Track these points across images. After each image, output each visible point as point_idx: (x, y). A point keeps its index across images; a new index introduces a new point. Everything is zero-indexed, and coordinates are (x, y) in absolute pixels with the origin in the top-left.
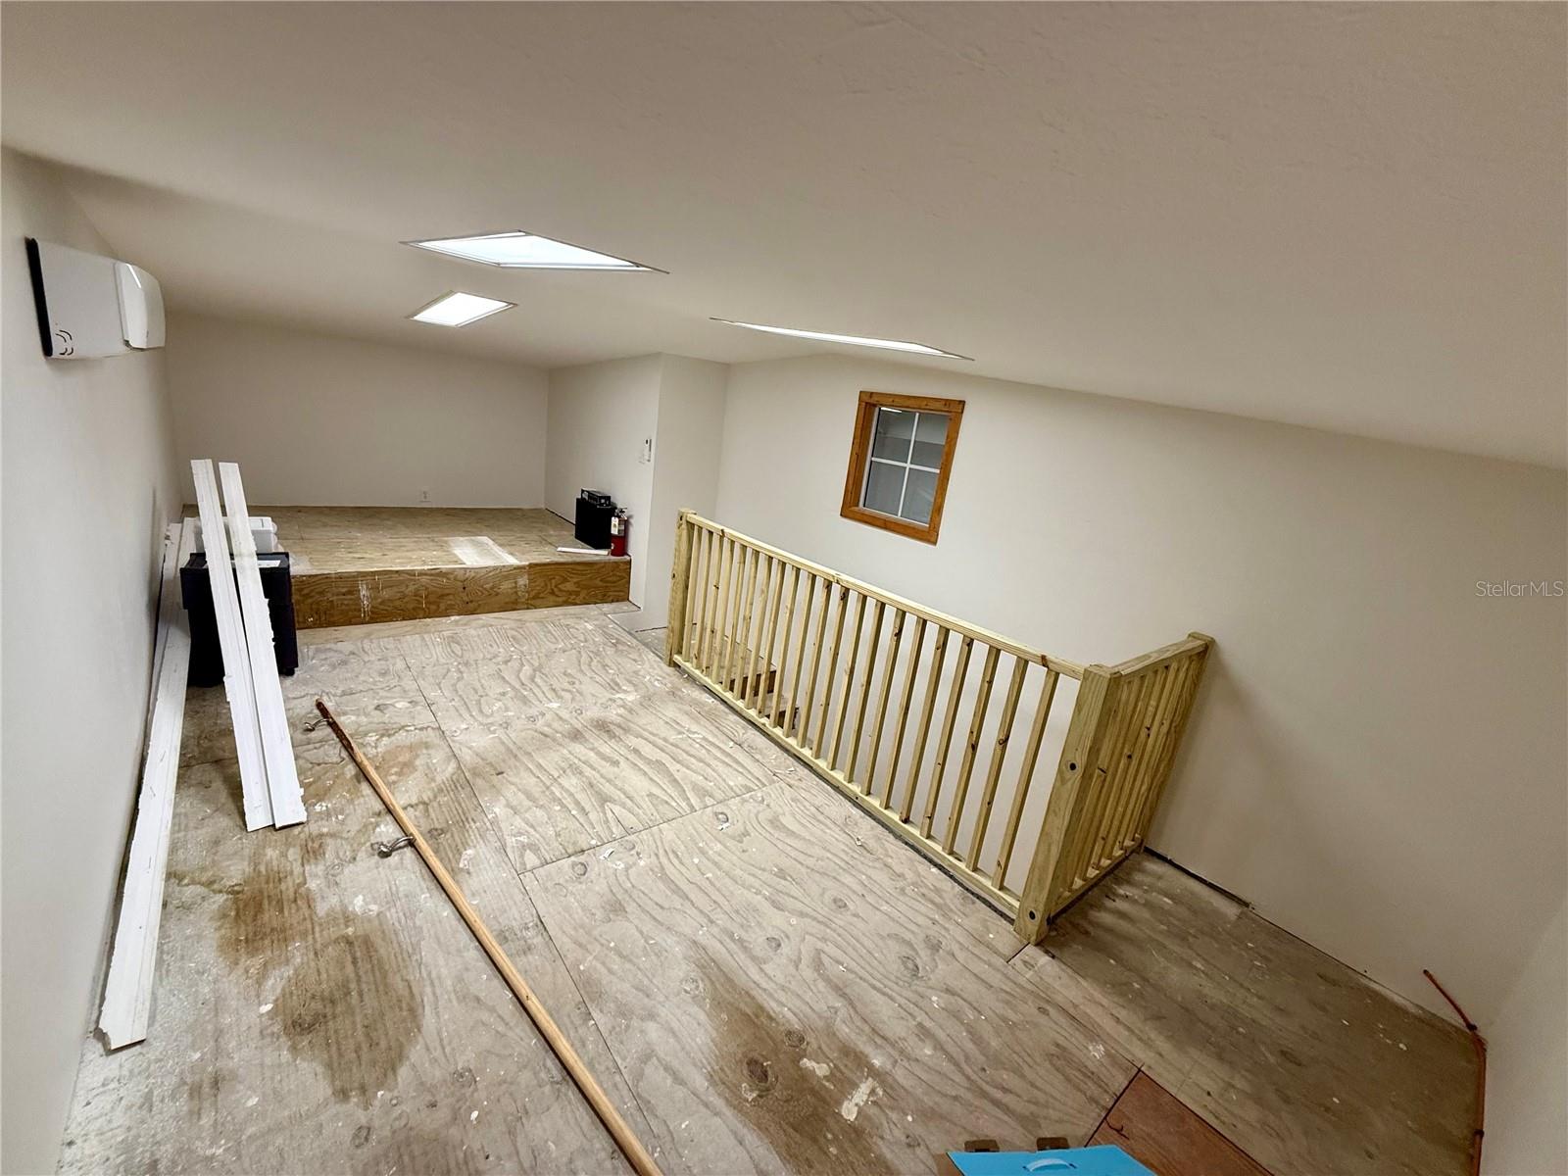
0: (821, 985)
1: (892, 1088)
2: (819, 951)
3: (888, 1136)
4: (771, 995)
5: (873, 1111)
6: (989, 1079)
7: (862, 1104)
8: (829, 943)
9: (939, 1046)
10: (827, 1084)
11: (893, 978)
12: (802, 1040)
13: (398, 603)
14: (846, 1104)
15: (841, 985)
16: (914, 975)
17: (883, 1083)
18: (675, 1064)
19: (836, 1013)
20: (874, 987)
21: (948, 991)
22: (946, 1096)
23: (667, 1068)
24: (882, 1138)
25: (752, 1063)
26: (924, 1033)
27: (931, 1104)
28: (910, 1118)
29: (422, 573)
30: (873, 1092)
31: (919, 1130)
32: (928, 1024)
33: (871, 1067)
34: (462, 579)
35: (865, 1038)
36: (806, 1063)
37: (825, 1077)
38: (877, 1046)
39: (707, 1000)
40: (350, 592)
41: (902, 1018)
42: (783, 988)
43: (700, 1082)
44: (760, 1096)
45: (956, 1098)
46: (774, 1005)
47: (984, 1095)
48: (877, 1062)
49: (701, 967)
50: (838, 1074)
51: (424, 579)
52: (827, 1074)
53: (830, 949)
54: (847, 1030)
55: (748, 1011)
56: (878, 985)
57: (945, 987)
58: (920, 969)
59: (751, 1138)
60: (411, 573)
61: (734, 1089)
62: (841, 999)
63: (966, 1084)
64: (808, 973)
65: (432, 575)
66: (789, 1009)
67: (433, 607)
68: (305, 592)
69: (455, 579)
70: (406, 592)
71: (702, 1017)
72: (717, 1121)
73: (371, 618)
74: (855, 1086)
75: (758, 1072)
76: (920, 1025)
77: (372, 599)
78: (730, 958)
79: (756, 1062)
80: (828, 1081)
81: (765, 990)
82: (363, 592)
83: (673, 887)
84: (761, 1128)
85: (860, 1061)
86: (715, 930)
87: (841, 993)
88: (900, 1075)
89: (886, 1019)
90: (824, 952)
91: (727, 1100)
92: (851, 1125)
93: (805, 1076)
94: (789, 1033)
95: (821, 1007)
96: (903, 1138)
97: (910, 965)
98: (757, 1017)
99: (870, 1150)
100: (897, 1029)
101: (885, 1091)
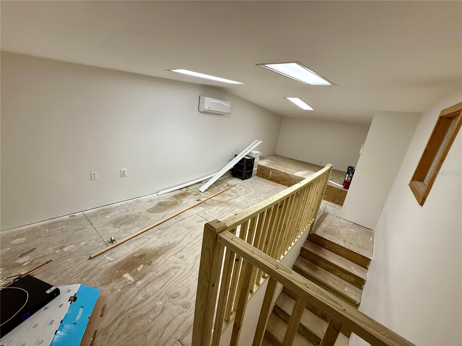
0: (168, 269)
1: (130, 286)
2: (180, 268)
3: (117, 284)
4: (164, 257)
5: (124, 281)
6: (125, 318)
7: (127, 278)
8: (183, 271)
9: (141, 302)
10: (135, 270)
11: (170, 289)
12: (149, 264)
13: (276, 178)
14: (129, 274)
15: (167, 274)
16: (171, 296)
17: (132, 284)
18: (147, 243)
19: (157, 272)
20: (166, 283)
21: (163, 309)
22: (124, 302)
23: (146, 242)
24: (116, 283)
25: (144, 255)
26: (147, 297)
27: (122, 297)
28: (120, 290)
29: (283, 173)
30: (130, 281)
31: (115, 292)
32: (150, 299)
33: (138, 281)
34: (292, 177)
35: (147, 280)
36: (142, 266)
37: (137, 270)
38: (144, 283)
39: (163, 246)
40: (268, 172)
41: (153, 291)
42: (166, 260)
43: (141, 247)
44: (135, 257)
45: (122, 305)
46: (161, 258)
47: (120, 316)
48: (139, 283)
49: (173, 244)
50: (137, 273)
51: (283, 174)
52: (138, 270)
53: (181, 271)
54: (151, 275)
55: (159, 254)
56: (167, 285)
57: (166, 307)
58: (174, 299)
59: (126, 256)
60: (280, 172)
61: (138, 253)
62: (162, 274)
63: (126, 309)
64: (171, 265)
65: (284, 174)
66: (159, 262)
67: (283, 182)
68: (262, 169)
69: (289, 177)
70: (279, 176)
71: (158, 246)
72: (132, 250)
73: (270, 179)
74: (132, 277)
75: (140, 257)
76: (150, 296)
77: (272, 175)
78: (177, 248)
79: (144, 256)
80: (136, 271)
81: (166, 256)
82: (271, 173)
83: (199, 236)
84: (127, 258)
85: (140, 279)
86: (185, 245)
87: (164, 274)
88: (134, 289)
89: (154, 286)
90: (179, 269)
91: (136, 251)
92: (122, 276)
93: (138, 265)
94: (151, 262)
95: (159, 269)
96: (114, 288)
97: (175, 296)
98: (157, 255)
99: (114, 280)
100: (149, 290)
101: (130, 284)
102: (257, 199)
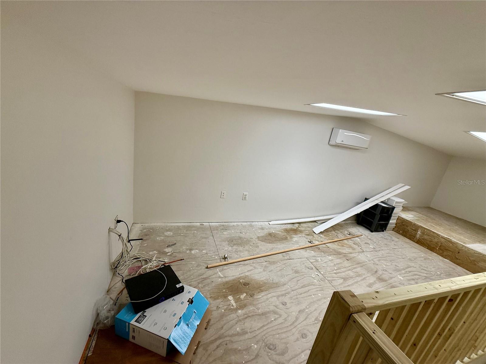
0: (268, 310)
1: (232, 311)
2: (280, 316)
3: (222, 303)
4: (266, 295)
5: (228, 303)
6: (223, 343)
7: (231, 301)
8: (284, 321)
9: (238, 334)
10: (238, 296)
11: (266, 335)
12: (251, 296)
13: (428, 242)
14: (232, 298)
15: (266, 315)
16: (267, 345)
17: (234, 309)
18: (252, 271)
19: (257, 309)
20: (264, 326)
21: (257, 356)
22: (225, 324)
23: (251, 270)
24: (222, 302)
25: (248, 284)
26: (244, 333)
27: (224, 319)
28: (223, 311)
29: (443, 237)
30: (233, 306)
31: (219, 311)
32: (247, 336)
33: (239, 309)
34: (461, 249)
35: (247, 312)
36: (245, 295)
37: (240, 297)
38: (244, 315)
39: (267, 281)
40: (415, 230)
41: (251, 328)
42: (267, 299)
43: (247, 274)
44: (240, 283)
45: (222, 327)
46: (263, 295)
47: (219, 338)
48: (240, 311)
49: (277, 284)
50: (240, 300)
51: (443, 240)
52: (241, 298)
53: (280, 320)
54: (251, 309)
55: (262, 288)
56: (265, 328)
57: (260, 355)
58: (270, 350)
59: (233, 278)
60: (438, 235)
61: (244, 279)
62: (261, 313)
63: (225, 334)
64: (272, 308)
65: (446, 240)
66: (261, 298)
67: (441, 252)
68: (404, 224)
69: (456, 247)
70: (433, 240)
71: (262, 279)
72: (238, 274)
73: (417, 242)
74: (236, 302)
75: (246, 284)
76: (247, 333)
77: (421, 236)
78: (280, 290)
79: (248, 285)
80: (239, 297)
81: (268, 294)
82: (419, 233)
83: (306, 285)
84: (234, 280)
85: (242, 307)
86: (290, 290)
87: (264, 314)
88: (233, 316)
89: (252, 322)
90: (280, 317)
91: (242, 277)
92: (227, 297)
93: (242, 293)
94: (254, 295)
95: (260, 306)
96: (219, 306)
97: (271, 347)
98: (260, 290)
99: (221, 298)
100: (248, 324)
101: (232, 309)
102: (391, 264)
